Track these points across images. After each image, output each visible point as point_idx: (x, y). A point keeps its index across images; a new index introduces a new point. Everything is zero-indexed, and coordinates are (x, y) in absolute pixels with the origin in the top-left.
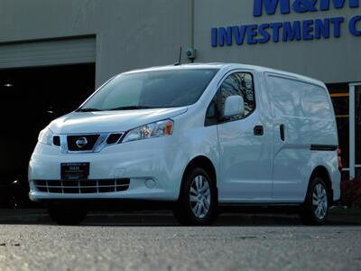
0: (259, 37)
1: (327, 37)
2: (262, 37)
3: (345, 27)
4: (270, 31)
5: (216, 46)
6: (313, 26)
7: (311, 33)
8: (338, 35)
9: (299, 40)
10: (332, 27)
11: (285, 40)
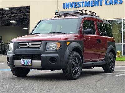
0: (78, 6)
1: (98, 6)
2: (79, 6)
3: (104, 3)
4: (81, 4)
5: (64, 9)
6: (94, 2)
7: (93, 5)
8: (101, 5)
9: (90, 6)
10: (100, 3)
11: (85, 7)
